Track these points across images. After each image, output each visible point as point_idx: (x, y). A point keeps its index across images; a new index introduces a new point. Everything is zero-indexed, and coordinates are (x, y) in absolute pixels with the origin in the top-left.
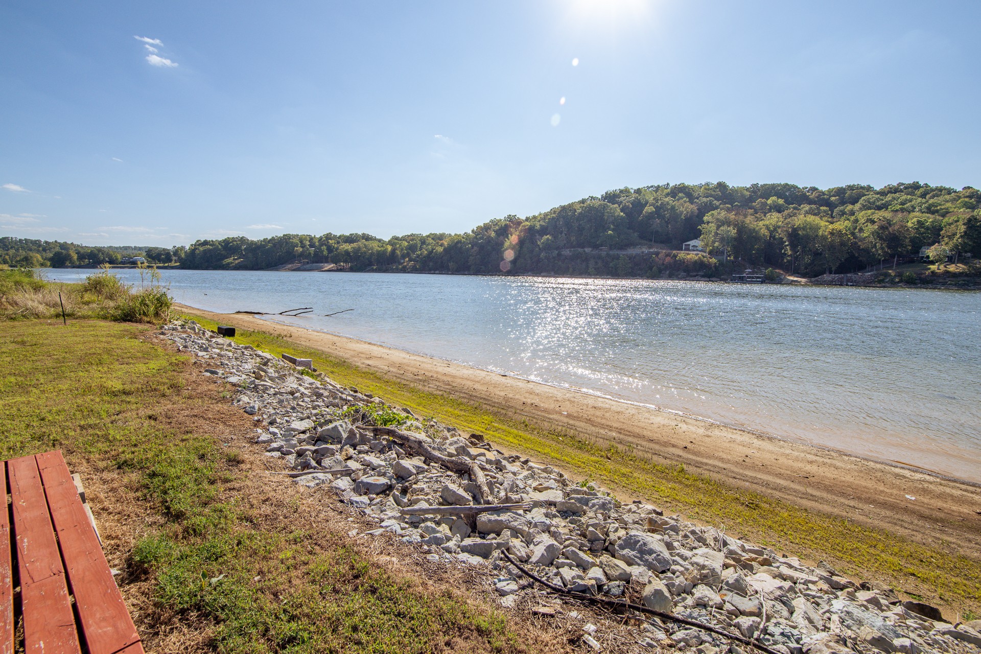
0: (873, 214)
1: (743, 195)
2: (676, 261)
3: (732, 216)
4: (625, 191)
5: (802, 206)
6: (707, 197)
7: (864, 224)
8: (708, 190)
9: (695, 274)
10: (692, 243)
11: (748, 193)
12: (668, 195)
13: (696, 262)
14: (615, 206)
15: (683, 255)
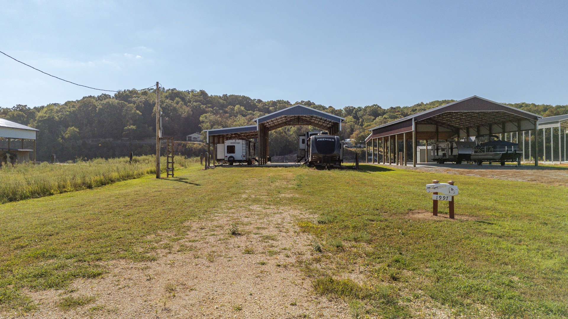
1: (219, 103)
2: (186, 149)
3: (218, 118)
4: (133, 92)
5: (255, 112)
6: (196, 102)
8: (195, 96)
10: (193, 136)
11: (222, 101)
12: (167, 97)
13: (200, 148)
14: (132, 105)
15: (190, 144)
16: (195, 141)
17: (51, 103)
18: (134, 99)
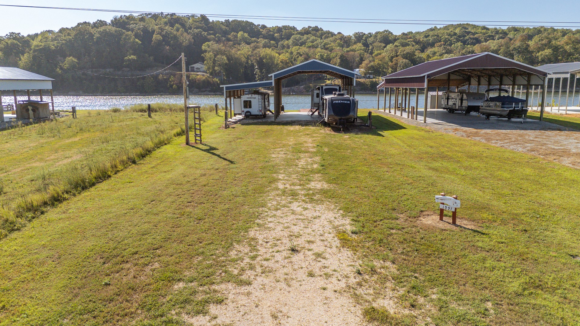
0: (299, 49)
1: (221, 29)
3: (221, 46)
4: (130, 18)
5: (260, 39)
6: (197, 28)
7: (296, 55)
8: (196, 22)
9: (204, 90)
10: (196, 66)
11: (224, 27)
12: (166, 24)
13: (204, 81)
14: (130, 33)
15: (194, 76)
16: (198, 72)
17: (45, 30)
18: (132, 26)
